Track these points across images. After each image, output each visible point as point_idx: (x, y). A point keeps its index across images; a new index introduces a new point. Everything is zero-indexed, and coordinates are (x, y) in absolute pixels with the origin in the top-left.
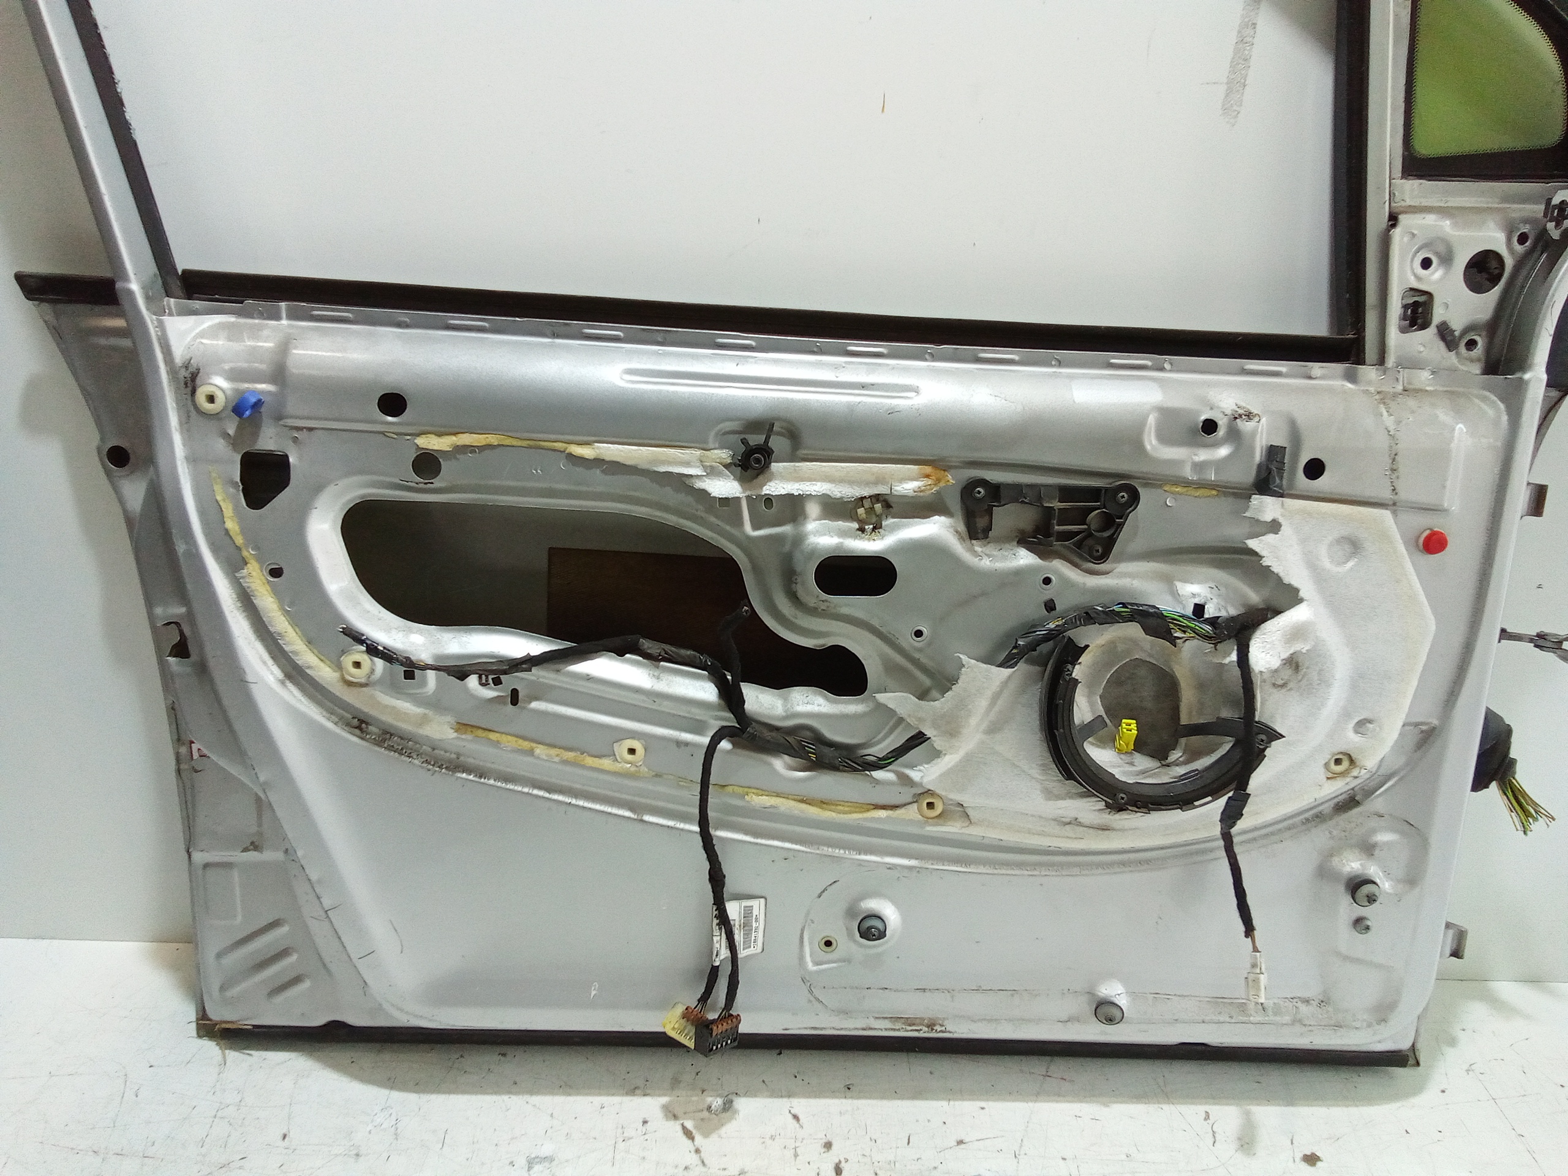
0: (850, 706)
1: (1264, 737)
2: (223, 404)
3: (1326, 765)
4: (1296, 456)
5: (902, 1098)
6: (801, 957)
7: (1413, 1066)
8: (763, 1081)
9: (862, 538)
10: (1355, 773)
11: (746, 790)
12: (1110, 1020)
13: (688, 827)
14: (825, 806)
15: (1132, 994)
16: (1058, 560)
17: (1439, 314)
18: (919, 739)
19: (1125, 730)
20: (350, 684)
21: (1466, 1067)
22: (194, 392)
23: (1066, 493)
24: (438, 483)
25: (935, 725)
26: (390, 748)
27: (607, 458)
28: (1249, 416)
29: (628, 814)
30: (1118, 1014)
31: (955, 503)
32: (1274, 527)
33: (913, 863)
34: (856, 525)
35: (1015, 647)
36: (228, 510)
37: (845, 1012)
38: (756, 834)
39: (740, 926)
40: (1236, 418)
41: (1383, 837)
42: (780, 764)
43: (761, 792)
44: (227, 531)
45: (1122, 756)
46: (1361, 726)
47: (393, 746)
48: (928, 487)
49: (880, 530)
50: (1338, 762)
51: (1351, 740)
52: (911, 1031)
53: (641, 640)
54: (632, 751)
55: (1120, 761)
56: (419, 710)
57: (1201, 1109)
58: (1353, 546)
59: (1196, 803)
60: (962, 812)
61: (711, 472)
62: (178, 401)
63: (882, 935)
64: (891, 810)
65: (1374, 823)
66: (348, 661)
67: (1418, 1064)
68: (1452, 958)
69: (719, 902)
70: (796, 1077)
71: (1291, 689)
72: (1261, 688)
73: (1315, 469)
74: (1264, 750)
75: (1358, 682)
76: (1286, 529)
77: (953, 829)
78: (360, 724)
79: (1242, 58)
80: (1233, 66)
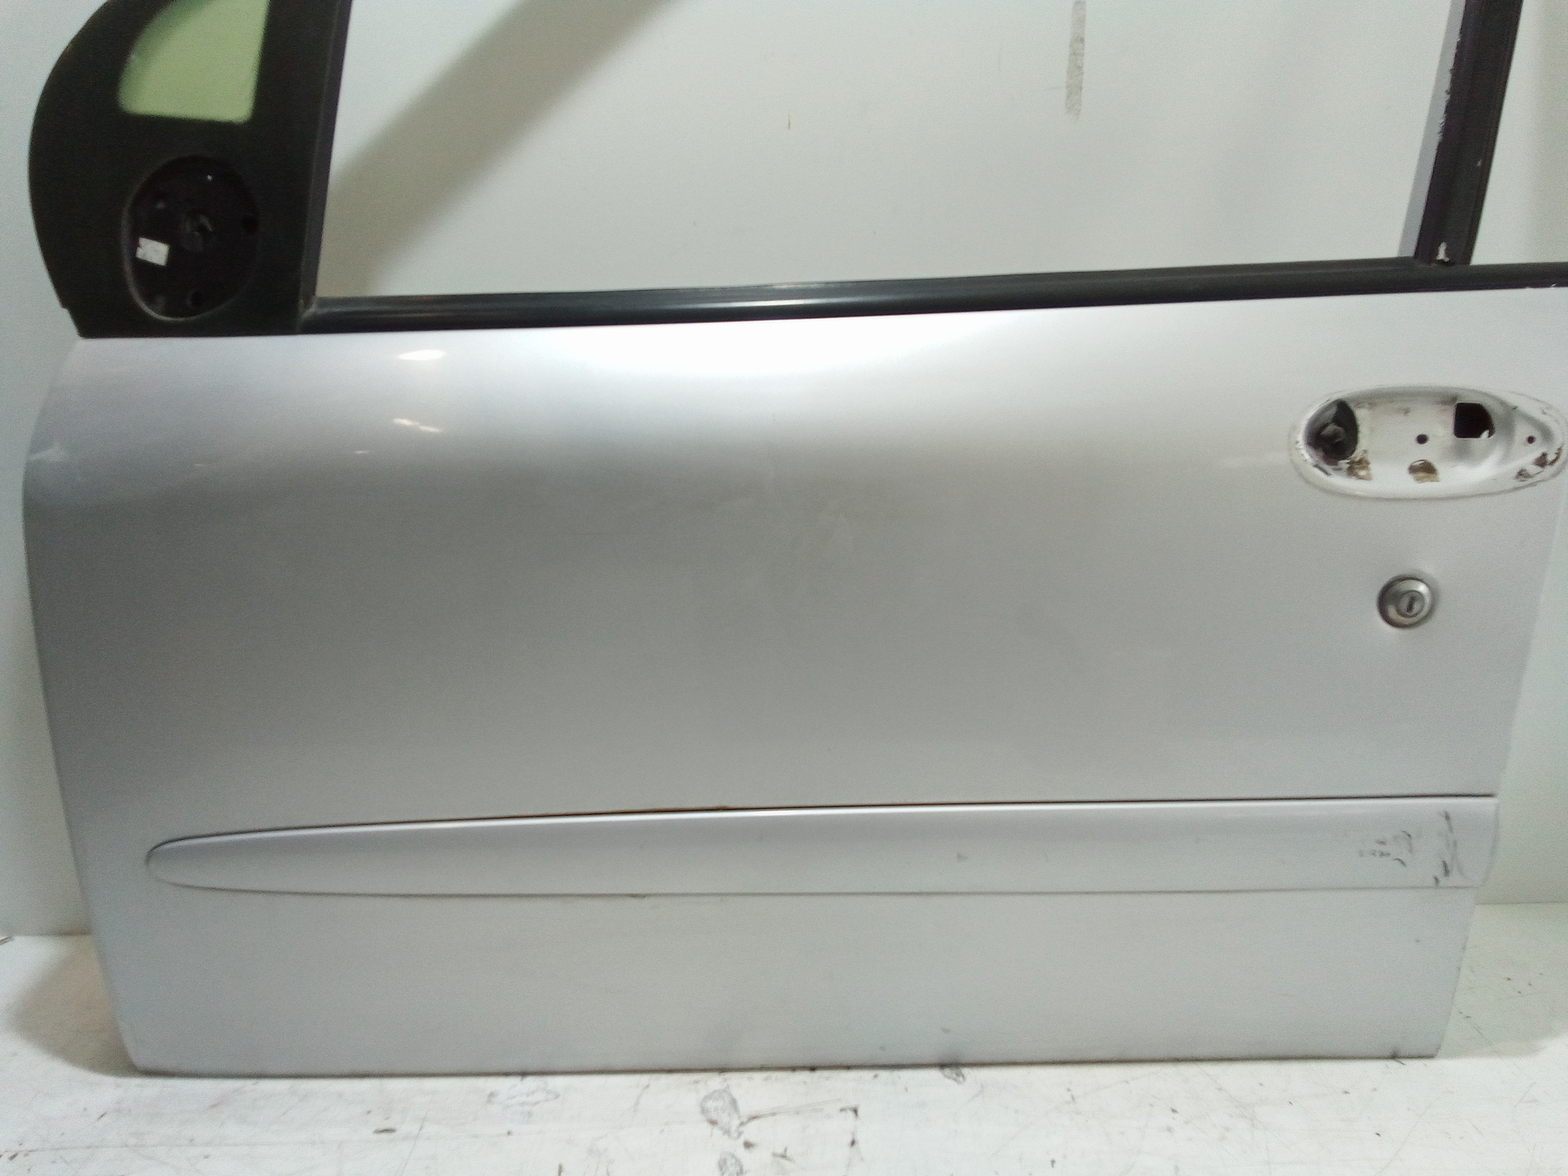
79: (1076, 68)
80: (1070, 73)
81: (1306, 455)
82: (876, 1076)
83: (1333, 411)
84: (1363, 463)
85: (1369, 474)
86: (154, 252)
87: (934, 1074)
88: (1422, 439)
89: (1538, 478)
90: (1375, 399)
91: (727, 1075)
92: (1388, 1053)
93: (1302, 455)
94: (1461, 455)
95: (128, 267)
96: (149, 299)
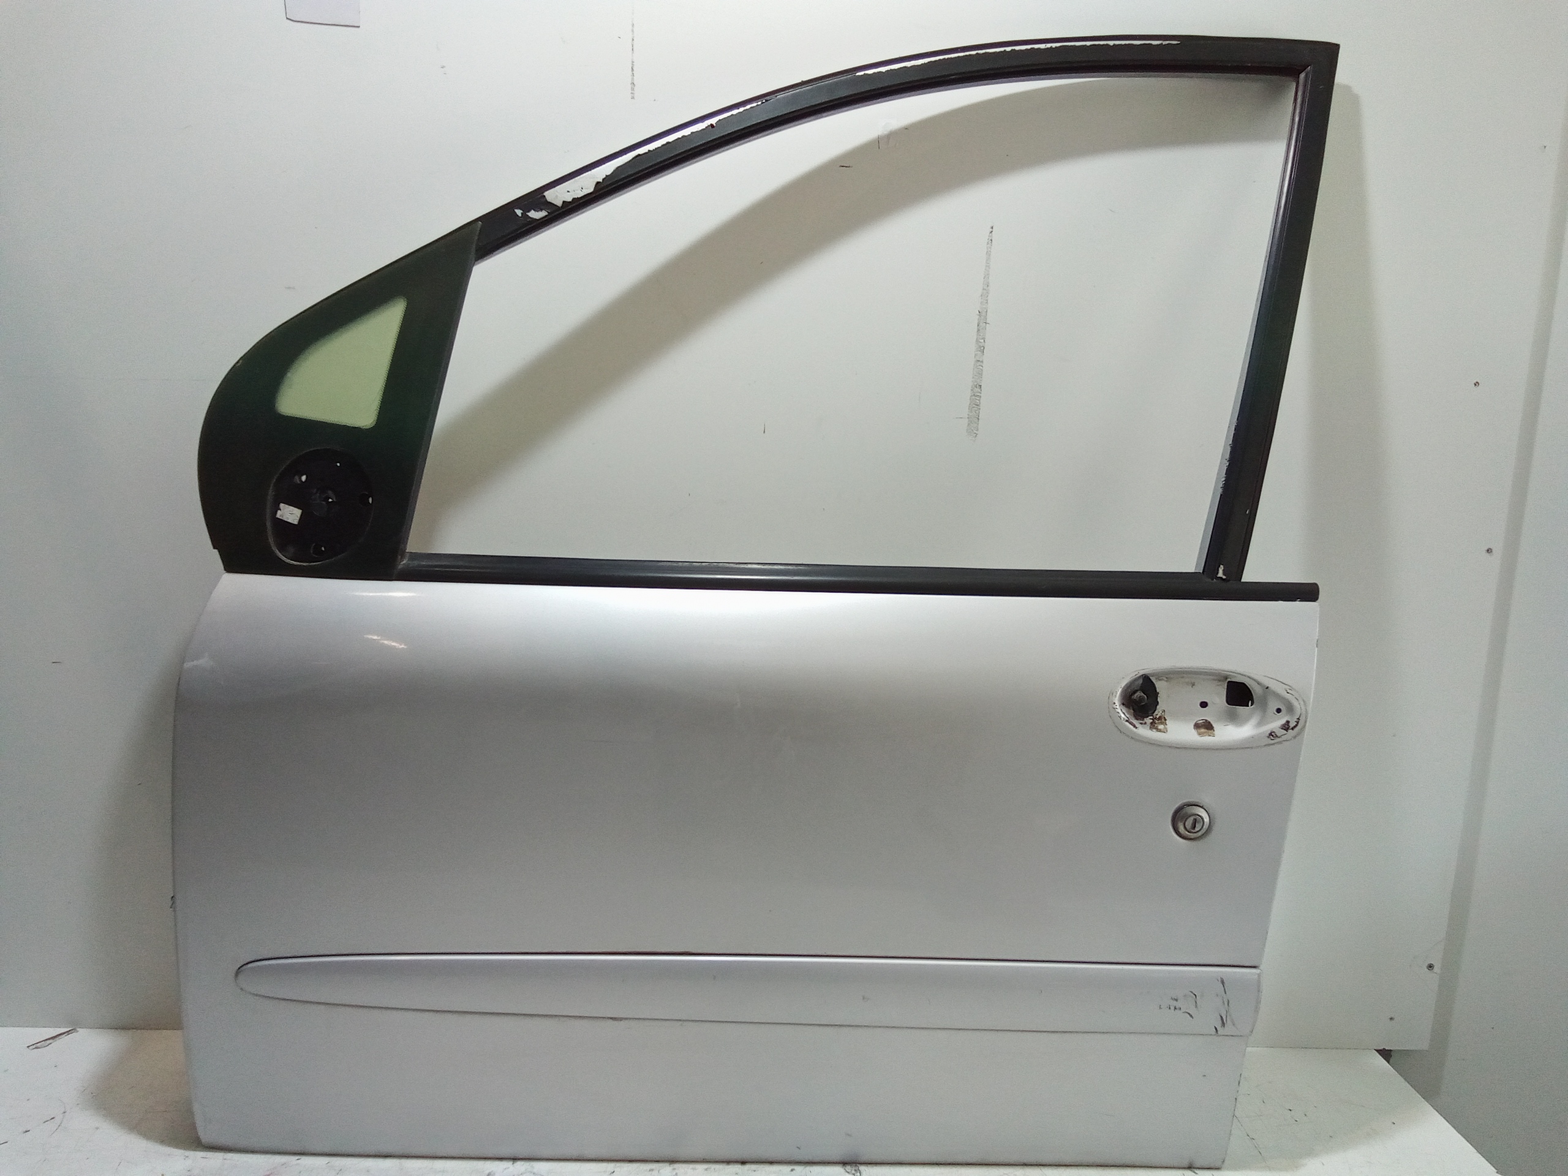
79: (975, 404)
80: (970, 409)
81: (1122, 713)
82: (792, 1170)
83: (1141, 681)
84: (1162, 719)
85: (1166, 729)
86: (290, 514)
87: (838, 1170)
88: (1204, 705)
89: (1284, 738)
90: (1170, 675)
91: (676, 1166)
92: (1186, 1163)
93: (1118, 713)
94: (1233, 718)
95: (269, 524)
96: (282, 549)
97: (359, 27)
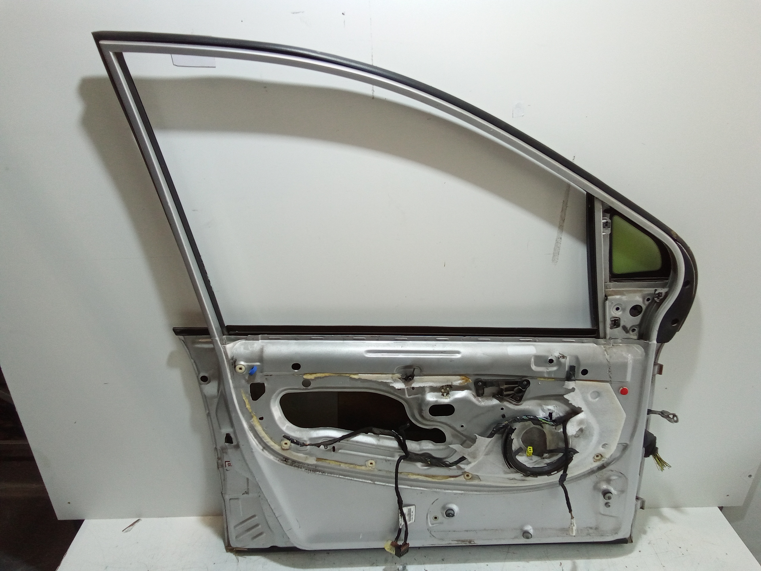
0: (441, 446)
1: (572, 453)
2: (244, 369)
3: (594, 458)
4: (579, 369)
5: (461, 563)
6: (427, 523)
7: (630, 542)
8: (415, 559)
9: (443, 398)
10: (603, 459)
11: (408, 473)
12: (528, 538)
13: (391, 485)
14: (433, 477)
15: (534, 529)
16: (506, 402)
17: (622, 323)
18: (463, 459)
19: (529, 451)
20: (283, 450)
21: (649, 542)
22: (235, 367)
23: (507, 383)
24: (309, 387)
25: (468, 455)
26: (295, 466)
27: (362, 378)
28: (564, 357)
29: (370, 482)
30: (530, 536)
31: (473, 386)
32: (573, 390)
33: (463, 492)
34: (441, 394)
35: (493, 431)
36: (247, 402)
37: (442, 539)
38: (411, 486)
39: (407, 515)
40: (559, 358)
41: (614, 478)
42: (419, 465)
43: (413, 474)
44: (247, 408)
45: (529, 457)
46: (604, 446)
47: (296, 465)
48: (464, 383)
49: (449, 395)
50: (597, 456)
51: (601, 450)
52: (464, 544)
53: (373, 429)
54: (371, 464)
55: (528, 459)
56: (305, 456)
57: (558, 562)
58: (598, 394)
59: (552, 473)
60: (478, 478)
61: (395, 381)
62: (230, 370)
63: (453, 515)
64: (455, 477)
65: (610, 473)
66: (283, 443)
67: (632, 542)
68: (641, 509)
69: (401, 508)
70: (425, 557)
71: (580, 437)
72: (571, 438)
73: (585, 372)
74: (572, 457)
75: (602, 434)
76: (577, 390)
77: (475, 482)
78: (286, 460)
79: (557, 247)
80: (555, 249)
97: (215, 67)
